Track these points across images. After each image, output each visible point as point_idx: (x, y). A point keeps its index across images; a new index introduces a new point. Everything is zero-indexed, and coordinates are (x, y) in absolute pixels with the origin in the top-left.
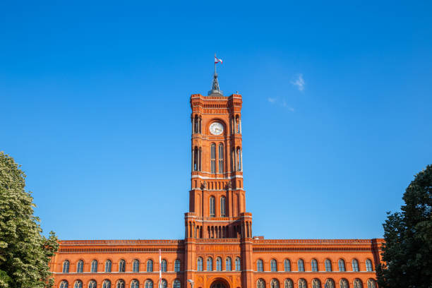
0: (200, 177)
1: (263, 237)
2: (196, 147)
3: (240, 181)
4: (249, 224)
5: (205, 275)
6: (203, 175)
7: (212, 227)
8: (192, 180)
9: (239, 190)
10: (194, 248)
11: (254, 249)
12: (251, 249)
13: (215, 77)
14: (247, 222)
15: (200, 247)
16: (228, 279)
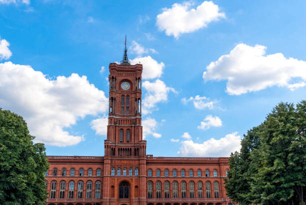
0: (114, 117)
1: (152, 155)
2: (112, 98)
3: (139, 120)
4: (144, 147)
5: (116, 179)
6: (115, 115)
7: (121, 149)
8: (109, 118)
9: (139, 126)
10: (109, 161)
11: (147, 163)
12: (145, 163)
13: (126, 52)
14: (143, 146)
15: (114, 161)
16: (130, 181)
